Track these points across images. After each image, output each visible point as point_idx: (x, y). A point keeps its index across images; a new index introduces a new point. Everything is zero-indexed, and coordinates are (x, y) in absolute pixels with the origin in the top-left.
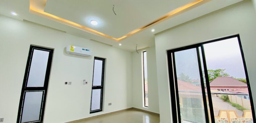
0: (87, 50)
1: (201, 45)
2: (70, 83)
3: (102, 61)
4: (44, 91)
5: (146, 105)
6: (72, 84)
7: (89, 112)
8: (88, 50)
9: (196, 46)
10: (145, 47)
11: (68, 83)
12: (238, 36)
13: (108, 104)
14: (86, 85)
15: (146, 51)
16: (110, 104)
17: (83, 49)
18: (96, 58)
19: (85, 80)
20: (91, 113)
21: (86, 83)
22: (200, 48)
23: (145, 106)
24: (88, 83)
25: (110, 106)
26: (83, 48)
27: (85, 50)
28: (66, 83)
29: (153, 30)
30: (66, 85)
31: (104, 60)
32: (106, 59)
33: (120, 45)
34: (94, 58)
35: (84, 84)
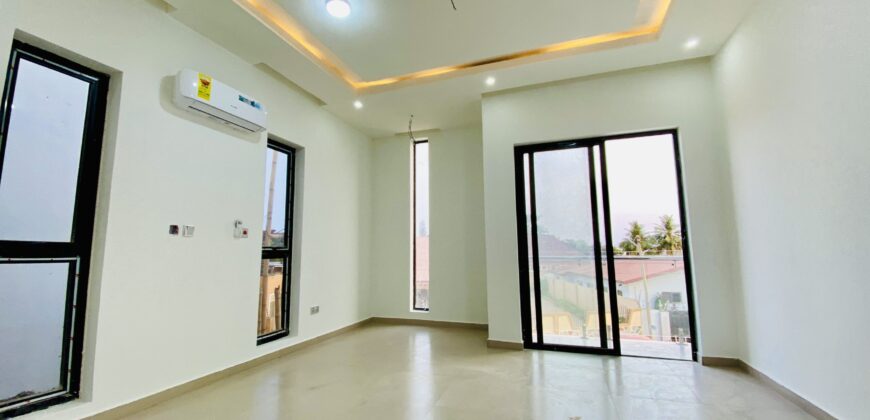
0: (253, 104)
1: (600, 141)
2: (190, 230)
3: (285, 156)
4: (78, 259)
5: (417, 306)
6: (195, 233)
7: (256, 340)
8: (258, 107)
9: (587, 143)
10: (428, 127)
11: (180, 230)
12: (674, 132)
13: (309, 311)
14: (243, 241)
15: (425, 141)
16: (315, 310)
17: (241, 99)
18: (275, 144)
19: (240, 223)
20: (260, 343)
21: (245, 233)
22: (596, 149)
23: (415, 308)
24: (249, 233)
25: (315, 316)
26: (243, 96)
27: (247, 101)
28: (174, 229)
29: (490, 81)
30: (173, 236)
31: (292, 152)
32: (302, 149)
33: (358, 105)
34: (266, 143)
35: (235, 237)
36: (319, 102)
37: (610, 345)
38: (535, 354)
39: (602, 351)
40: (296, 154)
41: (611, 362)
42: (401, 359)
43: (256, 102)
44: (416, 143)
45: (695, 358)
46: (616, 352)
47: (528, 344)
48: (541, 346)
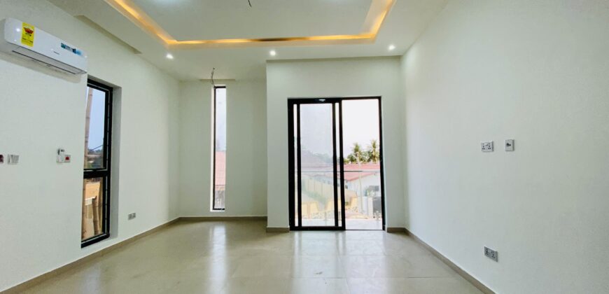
0: (74, 51)
1: (339, 100)
2: (15, 158)
3: (104, 93)
5: (216, 207)
6: (20, 160)
7: (80, 243)
8: (79, 53)
9: (332, 101)
11: (5, 159)
12: (379, 98)
13: (127, 217)
14: (66, 165)
15: (224, 87)
16: (132, 217)
17: (63, 46)
18: (93, 83)
19: (62, 151)
20: (83, 246)
21: (67, 158)
22: (337, 105)
23: (214, 209)
24: (71, 159)
25: (133, 220)
26: (65, 43)
27: (68, 48)
29: (273, 53)
31: (110, 91)
32: (119, 88)
33: (170, 56)
34: (86, 83)
35: (58, 162)
36: (135, 51)
37: (340, 224)
38: (296, 234)
39: (335, 229)
40: (114, 92)
41: (340, 234)
42: (203, 247)
43: (77, 49)
44: (216, 88)
45: (384, 229)
46: (343, 229)
47: (293, 228)
48: (301, 228)
